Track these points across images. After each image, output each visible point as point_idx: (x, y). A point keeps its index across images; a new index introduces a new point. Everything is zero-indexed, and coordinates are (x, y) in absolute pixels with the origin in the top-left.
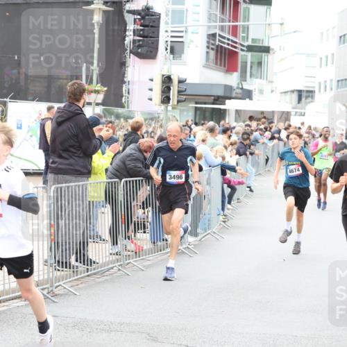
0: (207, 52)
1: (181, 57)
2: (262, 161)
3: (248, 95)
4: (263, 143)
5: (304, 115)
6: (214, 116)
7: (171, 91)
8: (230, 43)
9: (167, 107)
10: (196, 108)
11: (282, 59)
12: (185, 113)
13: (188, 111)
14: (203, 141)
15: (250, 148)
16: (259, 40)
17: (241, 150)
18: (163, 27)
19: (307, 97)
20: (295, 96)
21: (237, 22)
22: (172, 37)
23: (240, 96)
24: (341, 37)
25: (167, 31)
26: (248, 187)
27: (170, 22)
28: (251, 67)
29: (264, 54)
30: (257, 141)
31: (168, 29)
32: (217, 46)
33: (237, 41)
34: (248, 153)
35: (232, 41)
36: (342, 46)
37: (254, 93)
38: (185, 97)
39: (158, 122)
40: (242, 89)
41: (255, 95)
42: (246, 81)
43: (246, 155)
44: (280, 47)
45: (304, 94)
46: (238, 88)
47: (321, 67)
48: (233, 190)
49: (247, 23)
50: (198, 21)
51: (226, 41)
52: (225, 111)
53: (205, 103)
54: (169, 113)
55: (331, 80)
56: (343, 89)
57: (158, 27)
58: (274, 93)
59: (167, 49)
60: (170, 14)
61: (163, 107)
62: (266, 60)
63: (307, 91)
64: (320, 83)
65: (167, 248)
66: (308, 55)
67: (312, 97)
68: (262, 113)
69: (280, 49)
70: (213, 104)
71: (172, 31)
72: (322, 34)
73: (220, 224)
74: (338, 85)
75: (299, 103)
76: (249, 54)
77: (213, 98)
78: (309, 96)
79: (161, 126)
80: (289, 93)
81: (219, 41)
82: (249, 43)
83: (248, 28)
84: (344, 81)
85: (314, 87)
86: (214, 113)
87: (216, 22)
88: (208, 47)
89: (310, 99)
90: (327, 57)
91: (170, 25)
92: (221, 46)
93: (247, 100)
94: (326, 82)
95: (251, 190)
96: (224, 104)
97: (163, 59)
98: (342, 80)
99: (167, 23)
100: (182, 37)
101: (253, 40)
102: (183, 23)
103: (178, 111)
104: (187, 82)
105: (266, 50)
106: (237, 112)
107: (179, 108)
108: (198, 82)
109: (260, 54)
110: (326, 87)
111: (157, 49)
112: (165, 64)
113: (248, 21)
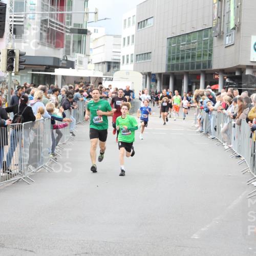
0: (41, 33)
1: (21, 36)
2: (82, 114)
3: (71, 65)
4: (82, 101)
5: (112, 80)
6: (46, 81)
7: (14, 62)
8: (58, 26)
9: (11, 73)
10: (33, 74)
11: (96, 39)
12: (25, 78)
13: (26, 76)
14: (39, 99)
15: (72, 104)
16: (79, 24)
17: (67, 106)
18: (8, 14)
19: (114, 67)
20: (105, 66)
21: (63, 11)
22: (15, 21)
23: (65, 65)
24: (139, 23)
25: (11, 17)
26: (71, 133)
27: (13, 10)
28: (73, 44)
29: (82, 35)
30: (77, 99)
31: (12, 16)
32: (48, 29)
33: (63, 25)
34: (71, 108)
35: (60, 25)
36: (139, 30)
37: (75, 64)
38: (24, 66)
39: (5, 84)
40: (67, 60)
41: (77, 65)
42: (69, 55)
43: (70, 109)
44: (95, 30)
45: (112, 65)
46: (63, 60)
47: (124, 44)
48: (60, 134)
49: (70, 12)
50: (34, 10)
51: (55, 25)
52: (54, 76)
53: (39, 71)
54: (13, 78)
55: (132, 55)
56: (140, 61)
57: (4, 14)
58: (90, 64)
59: (11, 31)
60: (13, 4)
61: (8, 74)
62: (84, 39)
63: (114, 63)
64: (123, 57)
65: (11, 178)
66: (115, 36)
67: (118, 67)
68: (82, 78)
69: (95, 32)
70: (45, 71)
71: (15, 17)
72: (125, 20)
73: (51, 160)
74: (137, 58)
75: (108, 71)
76: (72, 35)
77: (45, 67)
78: (115, 66)
79: (7, 88)
80: (101, 64)
81: (50, 25)
82: (72, 27)
83: (71, 16)
84: (141, 56)
85: (120, 60)
86: (46, 78)
87: (47, 11)
88: (41, 29)
89: (116, 69)
90: (129, 37)
91: (13, 13)
92: (52, 29)
93: (71, 68)
94: (128, 56)
95: (73, 135)
96: (54, 72)
97: (8, 38)
98: (140, 55)
99: (11, 11)
100: (22, 22)
101: (74, 24)
102: (23, 11)
103: (19, 77)
104: (26, 55)
105: (85, 32)
106: (63, 77)
107: (20, 74)
108: (34, 55)
109: (80, 35)
110: (128, 60)
111: (3, 30)
112: (9, 41)
113: (71, 10)
